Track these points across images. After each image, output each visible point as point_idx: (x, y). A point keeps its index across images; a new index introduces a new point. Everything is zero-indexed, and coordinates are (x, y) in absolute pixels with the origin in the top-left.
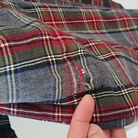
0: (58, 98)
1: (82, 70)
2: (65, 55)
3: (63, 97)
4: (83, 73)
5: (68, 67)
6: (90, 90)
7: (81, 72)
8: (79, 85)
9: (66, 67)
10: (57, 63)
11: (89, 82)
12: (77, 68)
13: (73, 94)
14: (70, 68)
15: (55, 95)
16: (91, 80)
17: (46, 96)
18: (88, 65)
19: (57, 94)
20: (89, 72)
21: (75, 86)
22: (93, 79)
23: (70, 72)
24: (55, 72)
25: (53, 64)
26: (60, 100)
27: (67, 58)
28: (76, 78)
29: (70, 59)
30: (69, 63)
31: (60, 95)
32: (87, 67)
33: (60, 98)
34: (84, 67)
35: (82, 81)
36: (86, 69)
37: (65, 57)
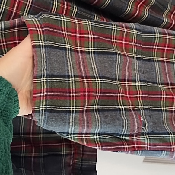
0: (124, 133)
1: (141, 118)
2: (131, 107)
3: (127, 133)
4: (142, 120)
5: (132, 114)
6: (145, 132)
7: (140, 119)
8: (139, 127)
9: (131, 114)
10: (125, 111)
11: (145, 127)
12: (138, 116)
13: (134, 133)
14: (133, 116)
15: (123, 131)
16: (147, 126)
17: (117, 131)
18: (145, 116)
19: (124, 130)
20: (146, 120)
21: (136, 128)
22: (148, 125)
23: (134, 118)
24: (123, 116)
25: (123, 111)
26: (125, 134)
27: (132, 109)
28: (137, 122)
29: (134, 110)
30: (133, 112)
31: (126, 131)
32: (144, 117)
33: (125, 133)
34: (142, 116)
35: (141, 125)
36: (144, 118)
37: (131, 108)
